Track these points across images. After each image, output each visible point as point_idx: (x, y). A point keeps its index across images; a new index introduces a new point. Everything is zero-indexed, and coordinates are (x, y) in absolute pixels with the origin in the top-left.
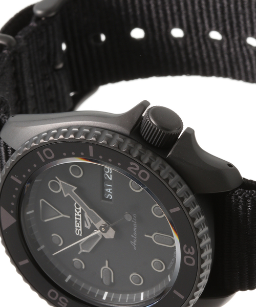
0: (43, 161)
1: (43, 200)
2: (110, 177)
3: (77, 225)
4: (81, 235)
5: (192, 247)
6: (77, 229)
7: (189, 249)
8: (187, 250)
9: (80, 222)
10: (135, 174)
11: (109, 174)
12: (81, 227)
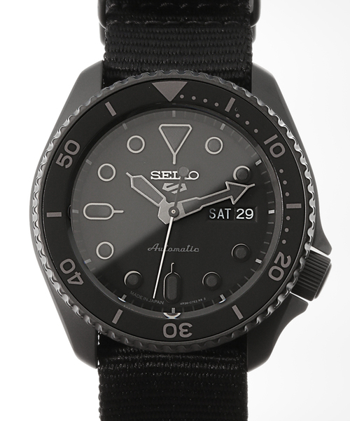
0: (266, 143)
1: (191, 128)
2: (240, 216)
3: (165, 174)
4: (152, 178)
5: (190, 334)
6: (159, 173)
7: (186, 330)
8: (184, 327)
9: (171, 178)
10: (276, 262)
11: (244, 215)
12: (163, 178)
